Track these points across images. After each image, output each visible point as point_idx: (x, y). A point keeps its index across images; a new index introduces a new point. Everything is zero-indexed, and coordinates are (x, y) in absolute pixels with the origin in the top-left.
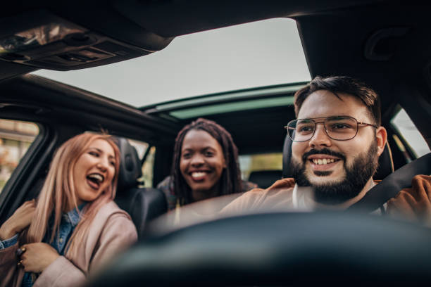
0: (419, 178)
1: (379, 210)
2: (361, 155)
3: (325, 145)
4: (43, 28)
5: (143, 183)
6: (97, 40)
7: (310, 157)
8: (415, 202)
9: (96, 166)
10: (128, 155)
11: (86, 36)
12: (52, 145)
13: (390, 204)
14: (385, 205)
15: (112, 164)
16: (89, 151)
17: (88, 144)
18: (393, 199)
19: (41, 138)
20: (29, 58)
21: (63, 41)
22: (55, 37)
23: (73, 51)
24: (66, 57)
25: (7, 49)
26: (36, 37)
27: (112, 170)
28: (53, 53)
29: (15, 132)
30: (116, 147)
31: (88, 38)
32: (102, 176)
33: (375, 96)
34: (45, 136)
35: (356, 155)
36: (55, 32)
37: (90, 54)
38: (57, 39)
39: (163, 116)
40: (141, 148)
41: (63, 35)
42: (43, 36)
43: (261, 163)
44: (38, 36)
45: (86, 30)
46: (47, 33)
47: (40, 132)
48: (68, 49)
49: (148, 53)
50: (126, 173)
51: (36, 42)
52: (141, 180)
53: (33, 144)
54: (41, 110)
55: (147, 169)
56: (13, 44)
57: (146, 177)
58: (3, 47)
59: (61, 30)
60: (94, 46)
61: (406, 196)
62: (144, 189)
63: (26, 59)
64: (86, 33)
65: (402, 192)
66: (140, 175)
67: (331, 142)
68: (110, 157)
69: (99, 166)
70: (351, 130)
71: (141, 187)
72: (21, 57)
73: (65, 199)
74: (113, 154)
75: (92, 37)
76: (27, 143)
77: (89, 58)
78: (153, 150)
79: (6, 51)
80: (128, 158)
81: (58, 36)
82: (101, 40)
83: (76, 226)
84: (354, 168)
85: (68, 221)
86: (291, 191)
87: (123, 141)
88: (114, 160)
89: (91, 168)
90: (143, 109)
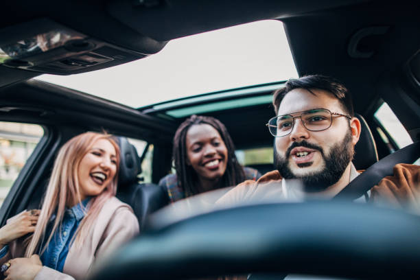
0: (400, 167)
1: (363, 197)
2: (337, 144)
3: (304, 137)
4: (45, 35)
5: (142, 179)
6: (95, 45)
7: (293, 150)
8: (397, 189)
9: (99, 165)
10: (128, 153)
11: (85, 42)
12: (56, 145)
13: (374, 192)
14: (369, 192)
15: (113, 162)
16: (92, 151)
17: (91, 144)
18: (376, 187)
19: (46, 139)
20: (32, 64)
21: (63, 47)
22: (56, 44)
23: (74, 56)
24: (67, 62)
25: (12, 57)
26: (39, 45)
27: (114, 168)
28: (55, 59)
29: (21, 134)
30: (117, 146)
31: (87, 44)
32: (105, 175)
33: (346, 90)
34: (49, 137)
35: (332, 144)
36: (56, 38)
37: (90, 59)
38: (58, 46)
39: (161, 115)
40: (140, 146)
41: (64, 41)
42: (45, 44)
43: (253, 157)
44: (41, 43)
45: (85, 36)
46: (48, 40)
47: (45, 134)
48: (68, 55)
49: (144, 56)
50: (126, 170)
51: (38, 49)
52: (140, 176)
53: (38, 145)
54: (45, 113)
55: (147, 165)
56: (17, 51)
57: (146, 173)
58: (8, 54)
59: (62, 37)
60: (93, 51)
61: (388, 184)
62: (144, 185)
63: (29, 65)
64: (86, 39)
65: (384, 179)
66: (140, 171)
67: (309, 134)
68: (112, 156)
69: (102, 165)
70: (326, 121)
71: (141, 182)
72: (25, 64)
73: (69, 195)
74: (114, 153)
75: (91, 43)
76: (33, 143)
77: (89, 63)
78: (151, 148)
79: (10, 58)
80: (128, 156)
81: (60, 42)
82: (100, 45)
83: (81, 220)
84: (332, 157)
85: (73, 215)
86: (281, 182)
87: (123, 140)
88: (115, 159)
89: (94, 167)
90: (141, 110)
